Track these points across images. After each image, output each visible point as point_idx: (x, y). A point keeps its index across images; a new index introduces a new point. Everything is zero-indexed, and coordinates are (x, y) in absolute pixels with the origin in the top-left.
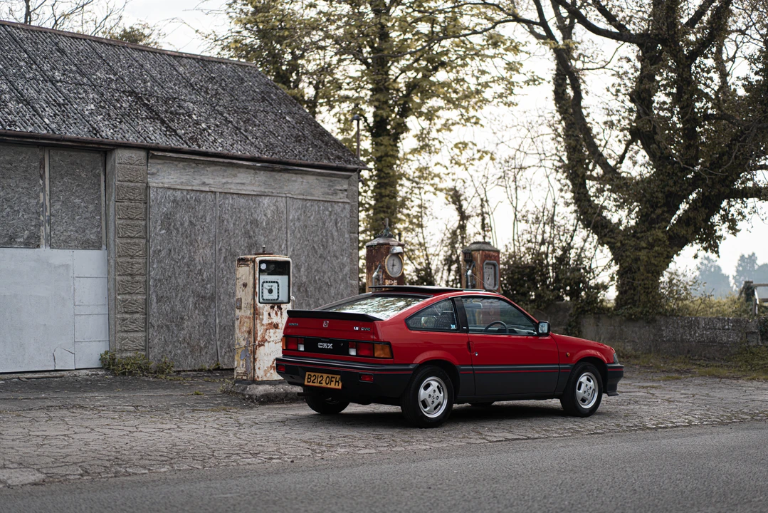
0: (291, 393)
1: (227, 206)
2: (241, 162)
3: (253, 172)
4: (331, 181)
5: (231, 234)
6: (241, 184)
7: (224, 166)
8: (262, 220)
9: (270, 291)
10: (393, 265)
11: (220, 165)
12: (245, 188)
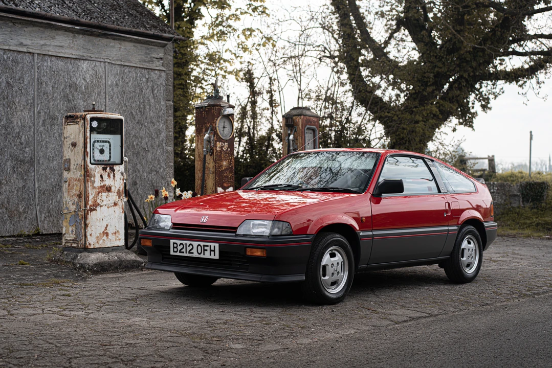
0: (126, 261)
1: (45, 68)
2: (60, 24)
3: (71, 35)
4: (148, 49)
5: (50, 97)
6: (59, 46)
7: (42, 27)
8: (81, 84)
9: (102, 152)
10: (224, 127)
11: (37, 26)
12: (63, 51)
